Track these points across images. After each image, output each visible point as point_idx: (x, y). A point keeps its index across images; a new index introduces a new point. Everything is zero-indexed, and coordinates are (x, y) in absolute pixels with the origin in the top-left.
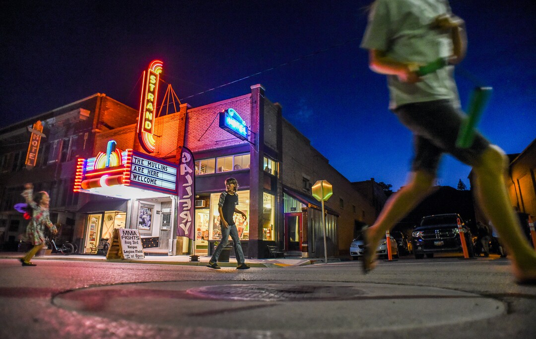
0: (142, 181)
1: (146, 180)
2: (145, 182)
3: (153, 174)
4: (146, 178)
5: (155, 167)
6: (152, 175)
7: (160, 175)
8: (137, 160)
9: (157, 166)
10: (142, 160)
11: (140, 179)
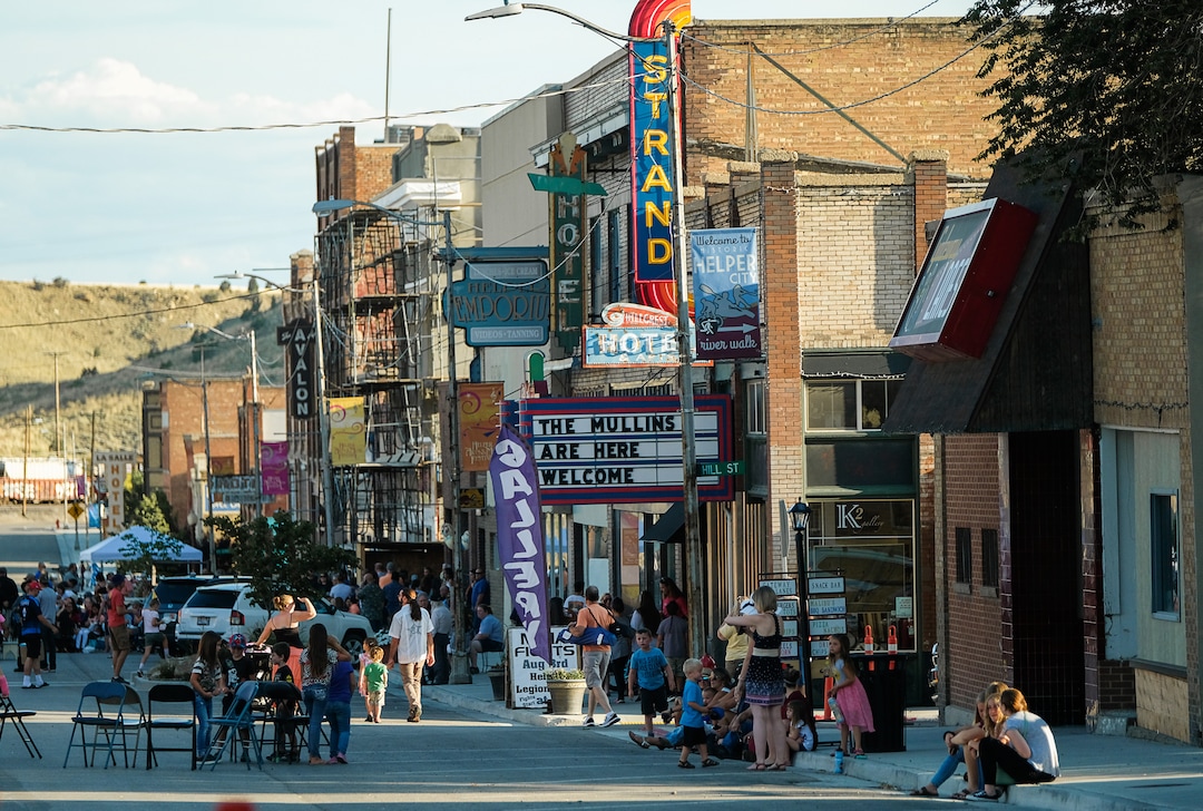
0: (574, 482)
1: (591, 477)
2: (590, 482)
3: (616, 452)
4: (589, 471)
5: (620, 428)
6: (610, 456)
7: (646, 449)
8: (549, 426)
9: (630, 423)
10: (568, 421)
11: (568, 477)
